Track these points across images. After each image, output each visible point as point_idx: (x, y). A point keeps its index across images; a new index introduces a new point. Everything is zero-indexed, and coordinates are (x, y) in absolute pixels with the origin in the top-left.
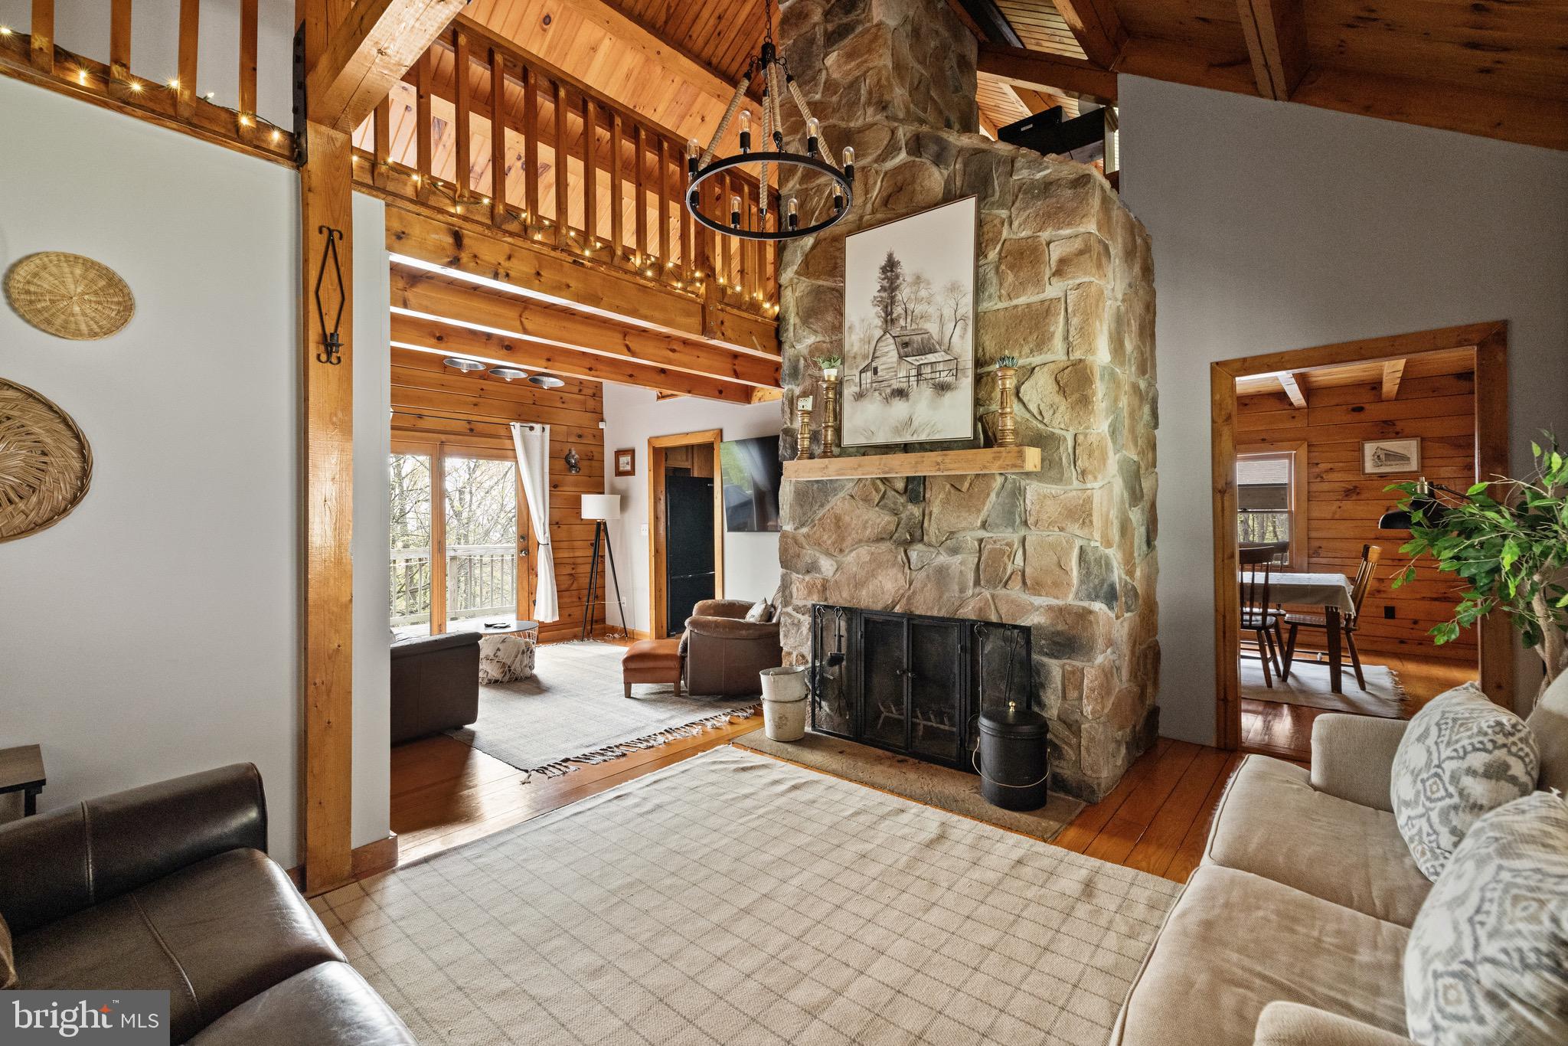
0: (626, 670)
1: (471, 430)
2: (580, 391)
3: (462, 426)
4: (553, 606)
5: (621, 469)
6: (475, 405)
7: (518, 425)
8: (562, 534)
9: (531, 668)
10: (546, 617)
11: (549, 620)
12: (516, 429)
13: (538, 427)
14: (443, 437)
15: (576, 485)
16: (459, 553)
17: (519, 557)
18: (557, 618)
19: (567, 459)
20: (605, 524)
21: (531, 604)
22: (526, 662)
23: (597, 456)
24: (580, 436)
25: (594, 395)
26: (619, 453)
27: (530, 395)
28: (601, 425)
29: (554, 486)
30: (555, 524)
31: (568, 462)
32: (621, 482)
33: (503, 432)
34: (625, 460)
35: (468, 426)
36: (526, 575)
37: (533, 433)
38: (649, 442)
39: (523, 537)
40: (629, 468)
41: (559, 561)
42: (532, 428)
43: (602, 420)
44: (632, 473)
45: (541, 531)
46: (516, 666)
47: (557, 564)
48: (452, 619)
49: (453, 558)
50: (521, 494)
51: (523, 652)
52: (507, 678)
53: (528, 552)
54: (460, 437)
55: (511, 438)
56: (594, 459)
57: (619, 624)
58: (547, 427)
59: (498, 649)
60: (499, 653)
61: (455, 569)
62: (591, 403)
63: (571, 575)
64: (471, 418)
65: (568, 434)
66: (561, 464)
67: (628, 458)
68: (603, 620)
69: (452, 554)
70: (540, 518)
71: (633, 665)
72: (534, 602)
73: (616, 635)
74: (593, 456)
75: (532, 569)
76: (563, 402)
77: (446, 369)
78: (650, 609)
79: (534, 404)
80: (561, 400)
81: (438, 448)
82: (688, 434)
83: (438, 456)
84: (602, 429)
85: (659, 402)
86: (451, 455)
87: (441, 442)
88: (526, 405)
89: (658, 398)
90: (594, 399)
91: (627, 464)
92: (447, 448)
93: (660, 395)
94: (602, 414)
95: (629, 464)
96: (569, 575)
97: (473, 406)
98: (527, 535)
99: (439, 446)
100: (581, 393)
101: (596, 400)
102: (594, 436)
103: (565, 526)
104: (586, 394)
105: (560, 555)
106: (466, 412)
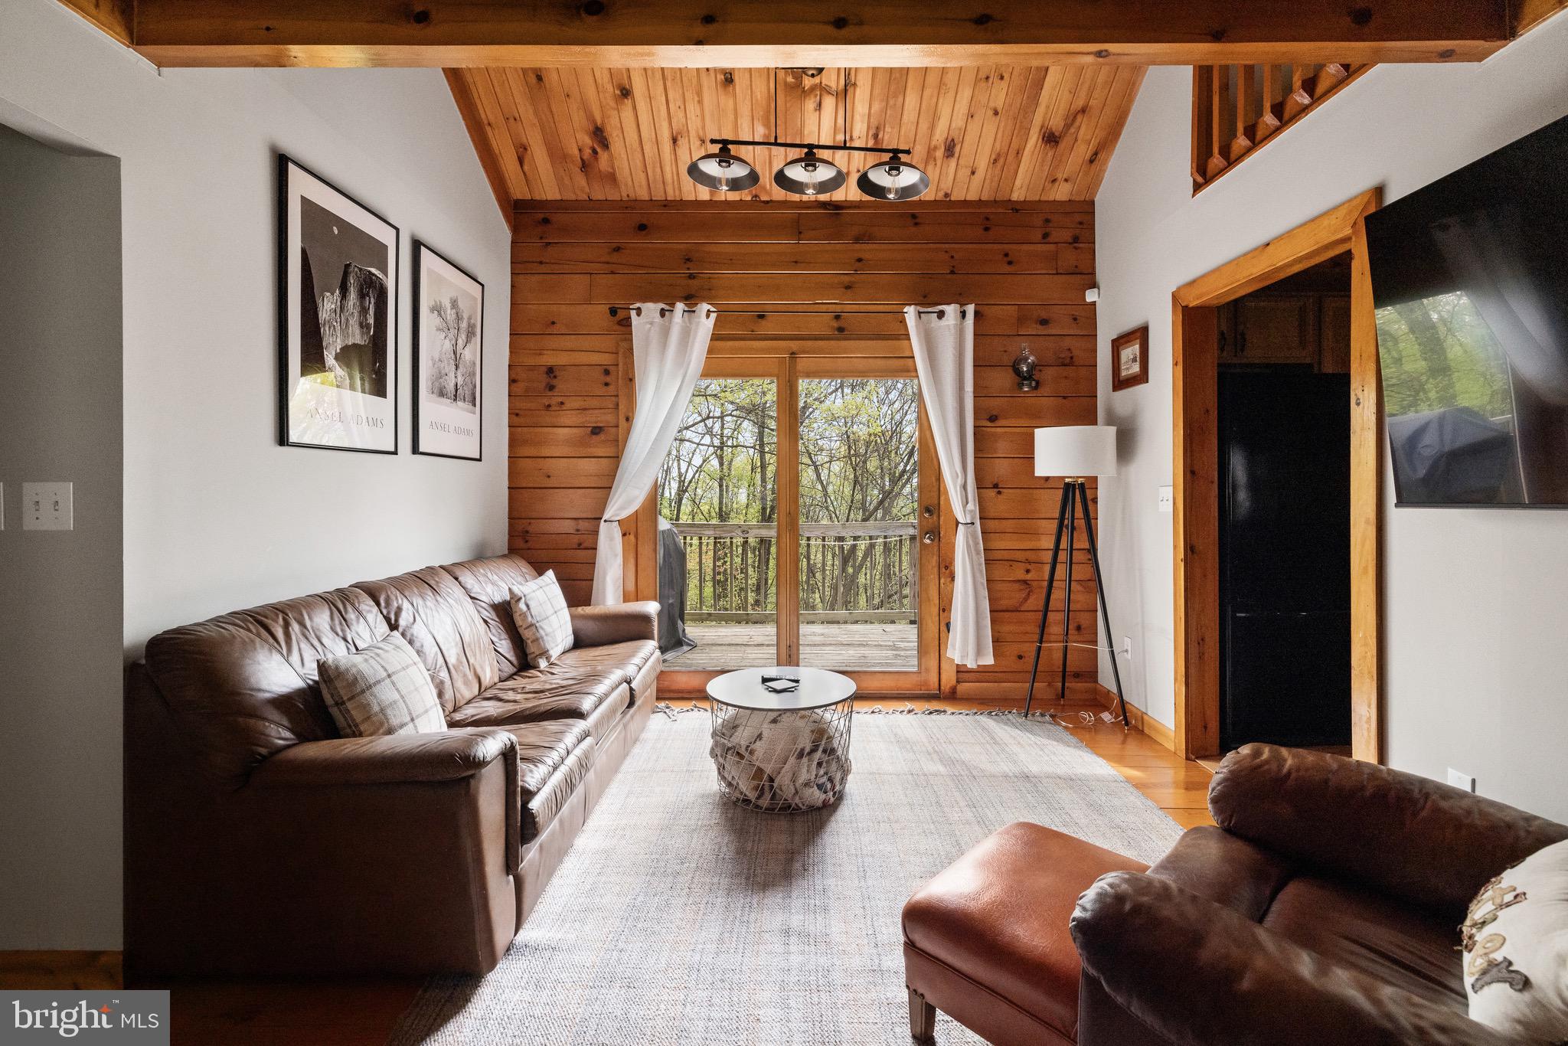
0: (911, 947)
1: (840, 330)
2: (1045, 236)
3: (823, 324)
4: (981, 637)
5: (1124, 372)
6: (848, 287)
7: (916, 311)
8: (1000, 505)
11: (970, 664)
12: (910, 312)
13: (951, 310)
14: (794, 345)
18: (988, 661)
19: (1011, 365)
20: (1085, 487)
21: (943, 628)
23: (1080, 356)
24: (1042, 322)
25: (1077, 240)
26: (1119, 340)
28: (1091, 296)
30: (986, 484)
31: (1017, 372)
32: (1123, 399)
33: (891, 327)
34: (1130, 352)
35: (835, 324)
37: (944, 322)
38: (1175, 298)
39: (928, 509)
40: (1136, 368)
41: (995, 555)
42: (941, 315)
43: (1094, 285)
44: (1142, 377)
45: (958, 500)
47: (993, 558)
53: (934, 536)
54: (823, 343)
55: (905, 336)
56: (1073, 362)
58: (970, 310)
62: (1069, 257)
64: (838, 308)
65: (1019, 321)
66: (998, 376)
67: (1136, 349)
68: (1093, 675)
72: (948, 625)
73: (1107, 716)
74: (1072, 358)
75: (947, 567)
76: (1010, 263)
77: (802, 236)
78: (1176, 679)
79: (952, 272)
80: (1005, 259)
81: (788, 364)
82: (1268, 244)
83: (787, 378)
84: (1094, 304)
85: (1199, 195)
86: (810, 374)
87: (793, 353)
88: (935, 276)
89: (1197, 187)
90: (1076, 248)
91: (1134, 360)
92: (803, 363)
93: (1200, 180)
94: (1093, 273)
95: (1138, 359)
96: (1019, 581)
97: (843, 290)
98: (937, 507)
99: (787, 362)
100: (1050, 239)
101: (1079, 248)
102: (1075, 319)
103: (1010, 491)
104: (1056, 240)
105: (1000, 543)
106: (832, 301)
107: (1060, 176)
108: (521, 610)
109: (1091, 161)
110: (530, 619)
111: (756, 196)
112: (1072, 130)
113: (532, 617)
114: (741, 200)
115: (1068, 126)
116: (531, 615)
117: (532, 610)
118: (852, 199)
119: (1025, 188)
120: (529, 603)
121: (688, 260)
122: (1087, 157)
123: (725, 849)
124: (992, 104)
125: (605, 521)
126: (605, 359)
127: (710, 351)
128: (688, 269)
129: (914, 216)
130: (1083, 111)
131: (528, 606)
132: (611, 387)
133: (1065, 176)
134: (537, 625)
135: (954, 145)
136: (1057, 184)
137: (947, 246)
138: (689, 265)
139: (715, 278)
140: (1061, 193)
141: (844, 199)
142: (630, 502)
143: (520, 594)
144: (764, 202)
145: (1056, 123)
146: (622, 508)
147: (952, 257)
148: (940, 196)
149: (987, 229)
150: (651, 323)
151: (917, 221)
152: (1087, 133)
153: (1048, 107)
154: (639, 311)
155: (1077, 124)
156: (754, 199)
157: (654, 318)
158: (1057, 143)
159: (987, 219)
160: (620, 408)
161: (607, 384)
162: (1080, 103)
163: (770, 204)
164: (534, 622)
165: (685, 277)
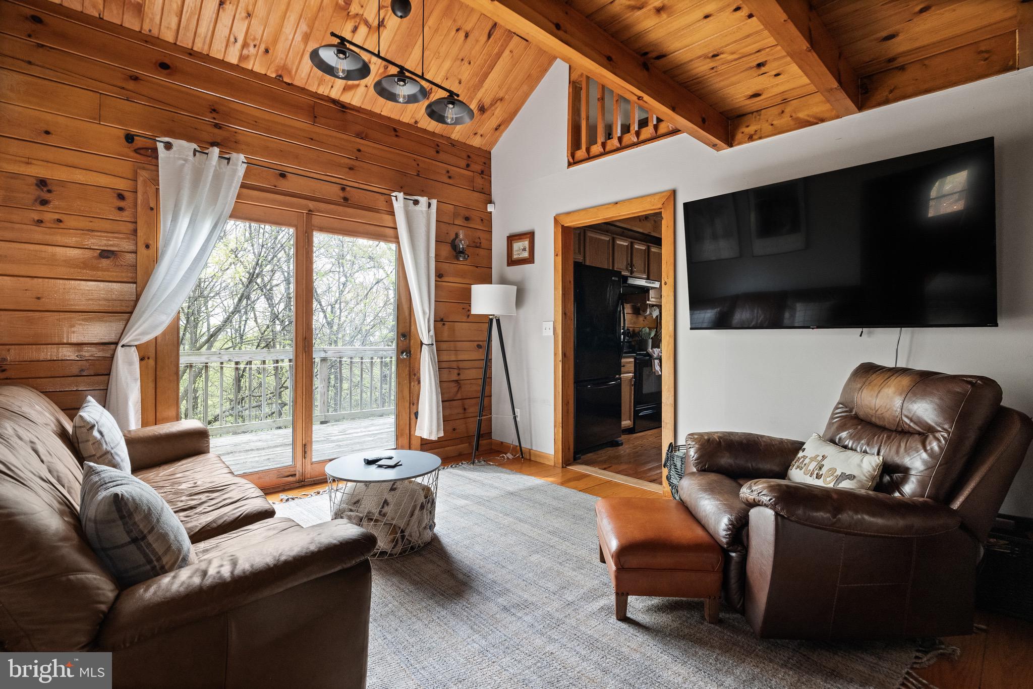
0: (621, 570)
1: (346, 199)
2: (468, 166)
3: (333, 192)
4: (438, 419)
5: (515, 257)
6: (351, 169)
7: (401, 195)
8: (447, 333)
9: (432, 526)
10: (430, 433)
11: (434, 437)
12: (399, 201)
13: (423, 200)
14: (311, 205)
15: (463, 275)
16: (329, 354)
17: (398, 359)
18: (442, 434)
19: (454, 246)
20: (498, 321)
21: (413, 416)
22: (426, 521)
23: (484, 243)
24: (467, 219)
25: (482, 172)
26: (512, 239)
27: (414, 164)
28: (490, 208)
29: (439, 275)
30: (440, 321)
31: (455, 248)
32: (515, 272)
33: (381, 203)
34: (520, 247)
35: (342, 194)
36: (406, 382)
37: (418, 208)
38: (556, 220)
39: (404, 336)
40: (526, 255)
41: (444, 365)
42: (416, 202)
43: (491, 202)
44: (530, 260)
45: (424, 330)
46: (413, 531)
47: (442, 367)
48: (322, 423)
49: (324, 360)
50: (402, 283)
51: (422, 507)
52: (399, 549)
53: (409, 352)
54: (332, 206)
55: (392, 213)
56: (482, 246)
57: (511, 439)
58: (434, 202)
59: (386, 503)
60: (386, 509)
61: (325, 371)
62: (479, 181)
63: (457, 381)
64: (345, 182)
65: (455, 215)
66: (446, 250)
67: (526, 243)
68: (490, 433)
69: (323, 355)
70: (424, 313)
71: (633, 561)
72: (416, 414)
73: (510, 456)
74: (480, 243)
75: (415, 375)
76: (450, 177)
77: (317, 120)
78: (555, 426)
79: (418, 175)
80: (447, 174)
81: (305, 219)
82: (617, 203)
83: (305, 229)
84: (491, 213)
85: (573, 168)
86: (322, 229)
87: (310, 211)
88: (408, 175)
89: (570, 165)
90: (483, 178)
91: (524, 250)
92: (316, 220)
93: (571, 160)
94: (490, 195)
95: (527, 249)
96: (454, 381)
97: (348, 170)
98: (408, 334)
99: (305, 216)
100: (469, 169)
101: (485, 178)
102: (482, 220)
103: (450, 323)
104: (474, 170)
105: (445, 357)
106: (340, 176)
107: (480, 132)
108: (95, 438)
109: (496, 129)
110: (105, 446)
111: (280, 76)
112: (493, 108)
113: (106, 444)
114: (265, 75)
115: (492, 105)
116: (106, 442)
117: (105, 437)
118: (354, 104)
119: (459, 134)
120: (103, 430)
121: (214, 110)
122: (495, 127)
123: (402, 587)
124: (460, 77)
125: (123, 346)
126: (122, 185)
127: (239, 197)
128: (214, 119)
129: (395, 130)
130: (501, 100)
131: (101, 433)
132: (126, 213)
133: (482, 133)
134: (112, 452)
135: (431, 93)
136: (476, 136)
137: (415, 156)
138: (214, 115)
139: (240, 133)
140: (476, 142)
141: (349, 102)
142: (154, 327)
143: (93, 421)
144: (286, 83)
145: (487, 102)
146: (144, 333)
147: (418, 165)
148: (412, 122)
149: (438, 152)
150: (186, 160)
151: (397, 134)
152: (498, 113)
153: (486, 90)
154: (168, 146)
155: (496, 105)
156: (278, 78)
157: (187, 156)
158: (484, 112)
159: (438, 146)
160: (139, 234)
161: (121, 209)
162: (501, 94)
163: (291, 86)
164: (109, 449)
165: (211, 125)
